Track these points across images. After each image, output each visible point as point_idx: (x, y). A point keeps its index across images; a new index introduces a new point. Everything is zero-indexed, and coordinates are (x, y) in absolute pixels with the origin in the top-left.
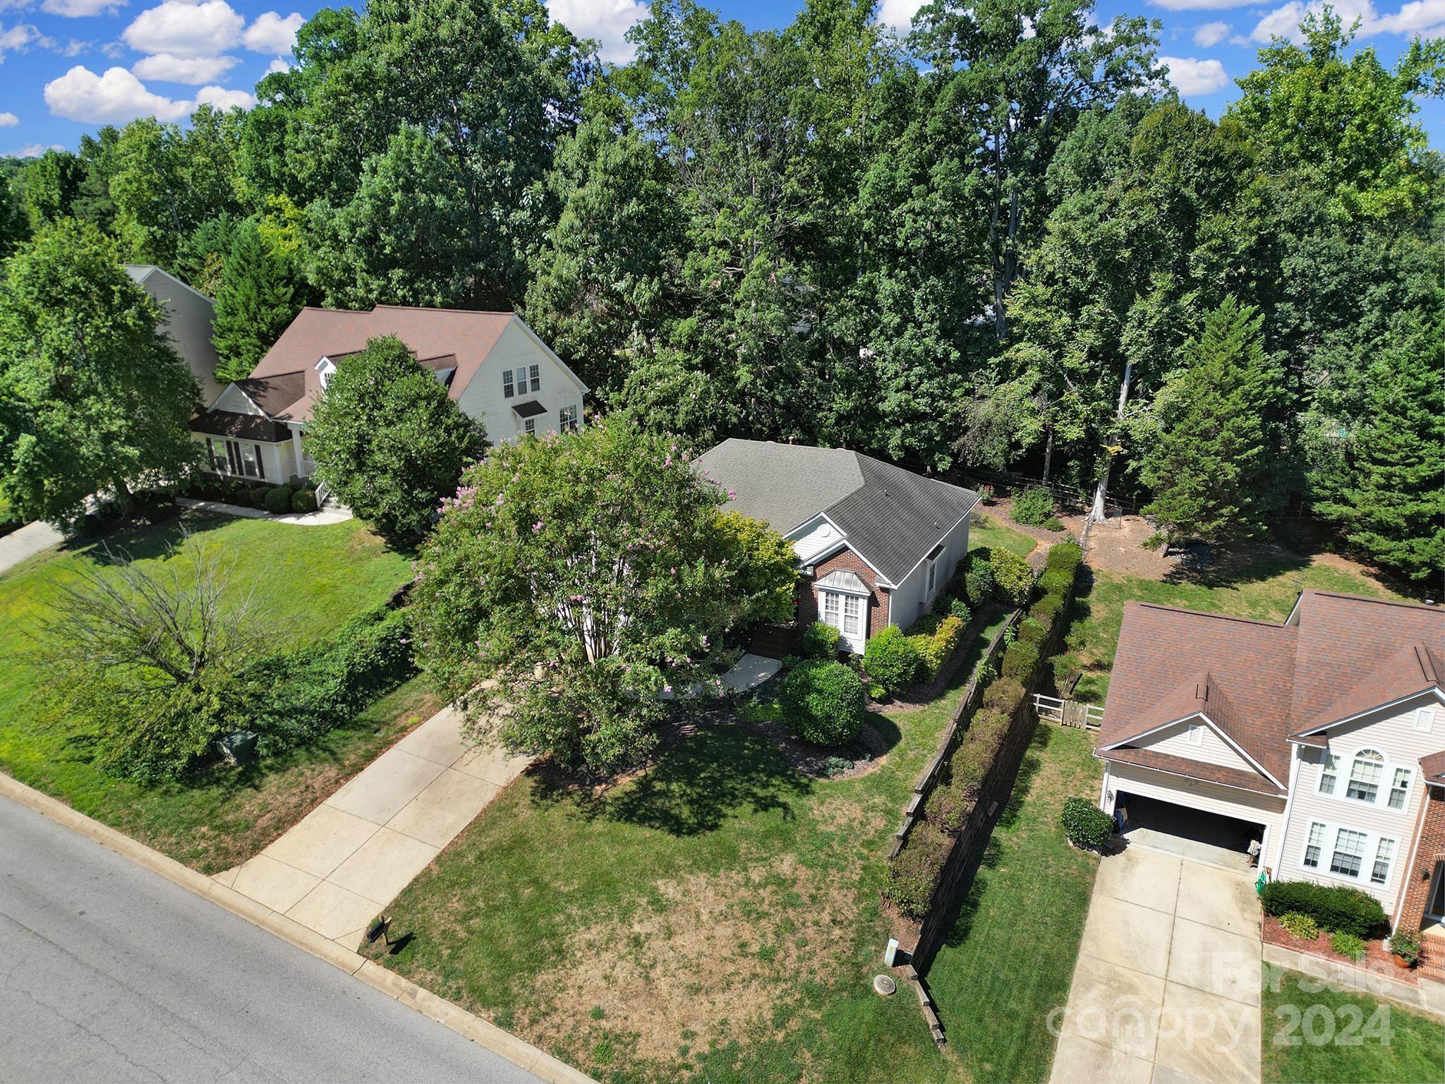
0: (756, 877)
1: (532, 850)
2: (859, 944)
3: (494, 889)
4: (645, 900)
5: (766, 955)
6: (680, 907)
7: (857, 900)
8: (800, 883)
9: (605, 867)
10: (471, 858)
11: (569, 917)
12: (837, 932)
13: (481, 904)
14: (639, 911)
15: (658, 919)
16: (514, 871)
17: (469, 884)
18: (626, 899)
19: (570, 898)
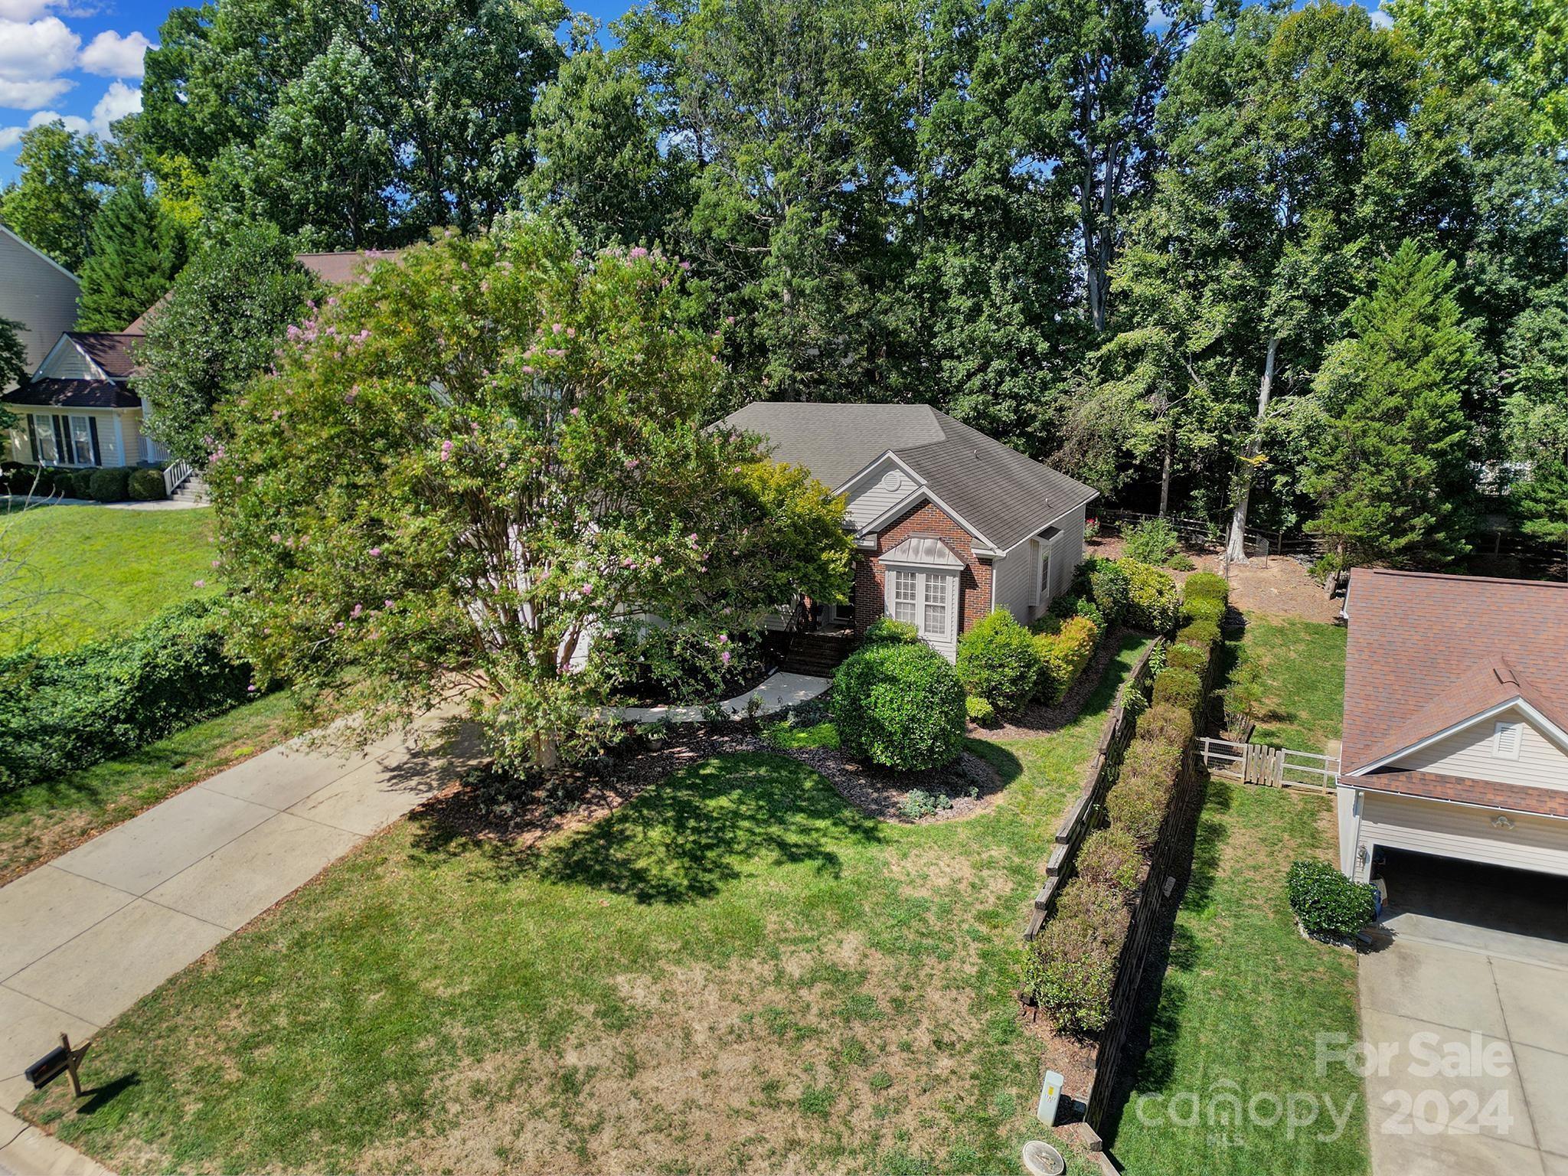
0: (794, 968)
1: (395, 928)
2: (987, 1083)
3: (315, 993)
4: (592, 1008)
5: (814, 1106)
6: (656, 1020)
7: (977, 1007)
8: (873, 980)
9: (523, 955)
10: (283, 944)
11: (445, 1040)
12: (944, 1063)
13: (282, 1021)
14: (579, 1028)
15: (613, 1042)
16: (358, 964)
17: (267, 987)
18: (555, 1006)
19: (452, 1008)
